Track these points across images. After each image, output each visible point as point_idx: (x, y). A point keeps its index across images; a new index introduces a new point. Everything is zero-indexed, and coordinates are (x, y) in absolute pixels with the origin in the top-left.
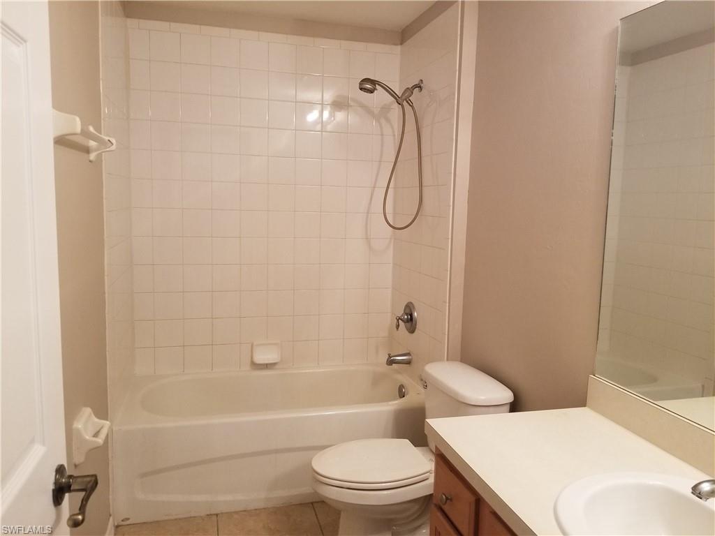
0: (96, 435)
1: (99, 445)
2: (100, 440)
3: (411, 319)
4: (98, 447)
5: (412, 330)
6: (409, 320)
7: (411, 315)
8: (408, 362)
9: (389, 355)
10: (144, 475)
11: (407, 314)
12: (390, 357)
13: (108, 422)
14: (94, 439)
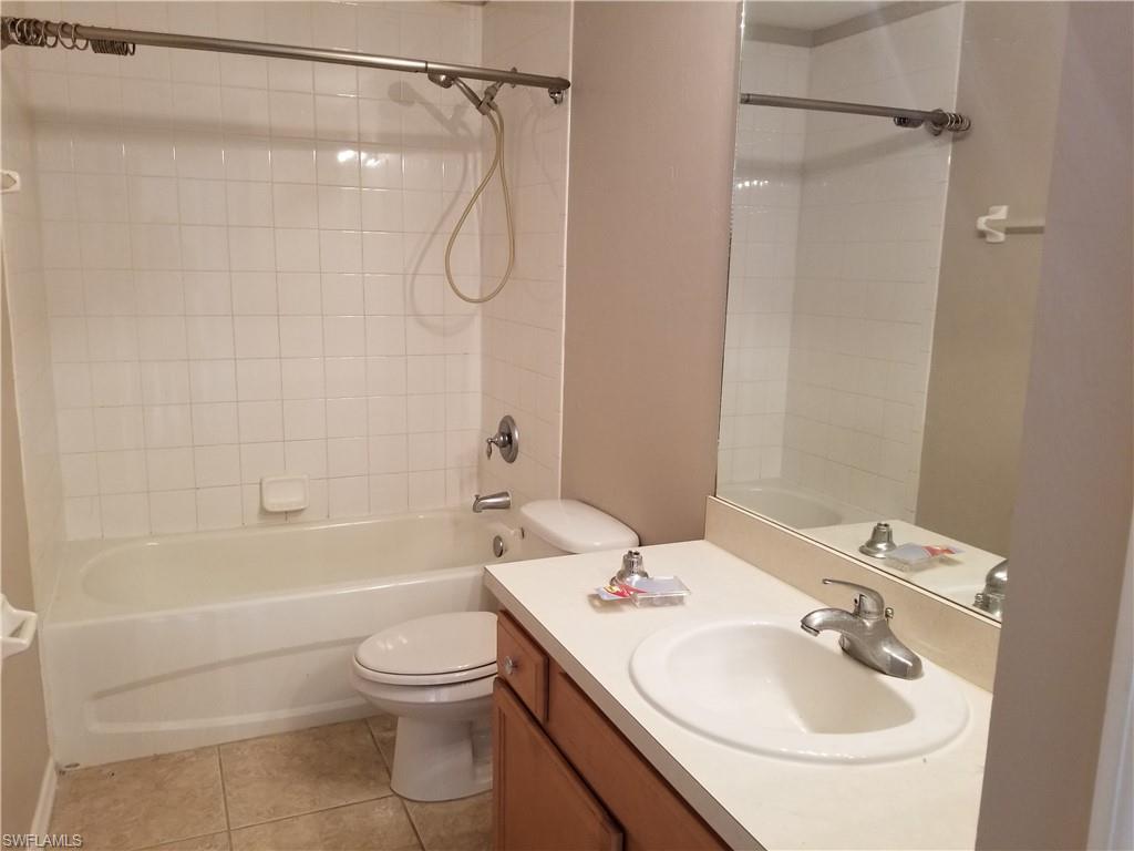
0: (16, 633)
1: (22, 649)
2: (25, 641)
3: (510, 441)
4: (20, 653)
5: (511, 458)
6: (506, 443)
7: (510, 436)
8: (506, 506)
9: (477, 497)
10: (100, 696)
11: (503, 434)
12: (478, 498)
13: (33, 614)
14: (15, 640)
